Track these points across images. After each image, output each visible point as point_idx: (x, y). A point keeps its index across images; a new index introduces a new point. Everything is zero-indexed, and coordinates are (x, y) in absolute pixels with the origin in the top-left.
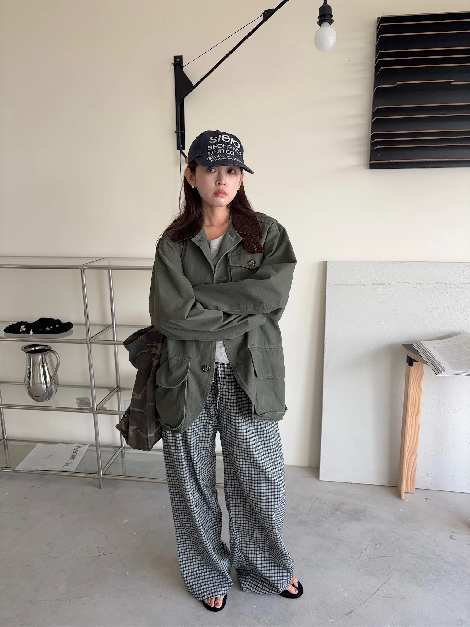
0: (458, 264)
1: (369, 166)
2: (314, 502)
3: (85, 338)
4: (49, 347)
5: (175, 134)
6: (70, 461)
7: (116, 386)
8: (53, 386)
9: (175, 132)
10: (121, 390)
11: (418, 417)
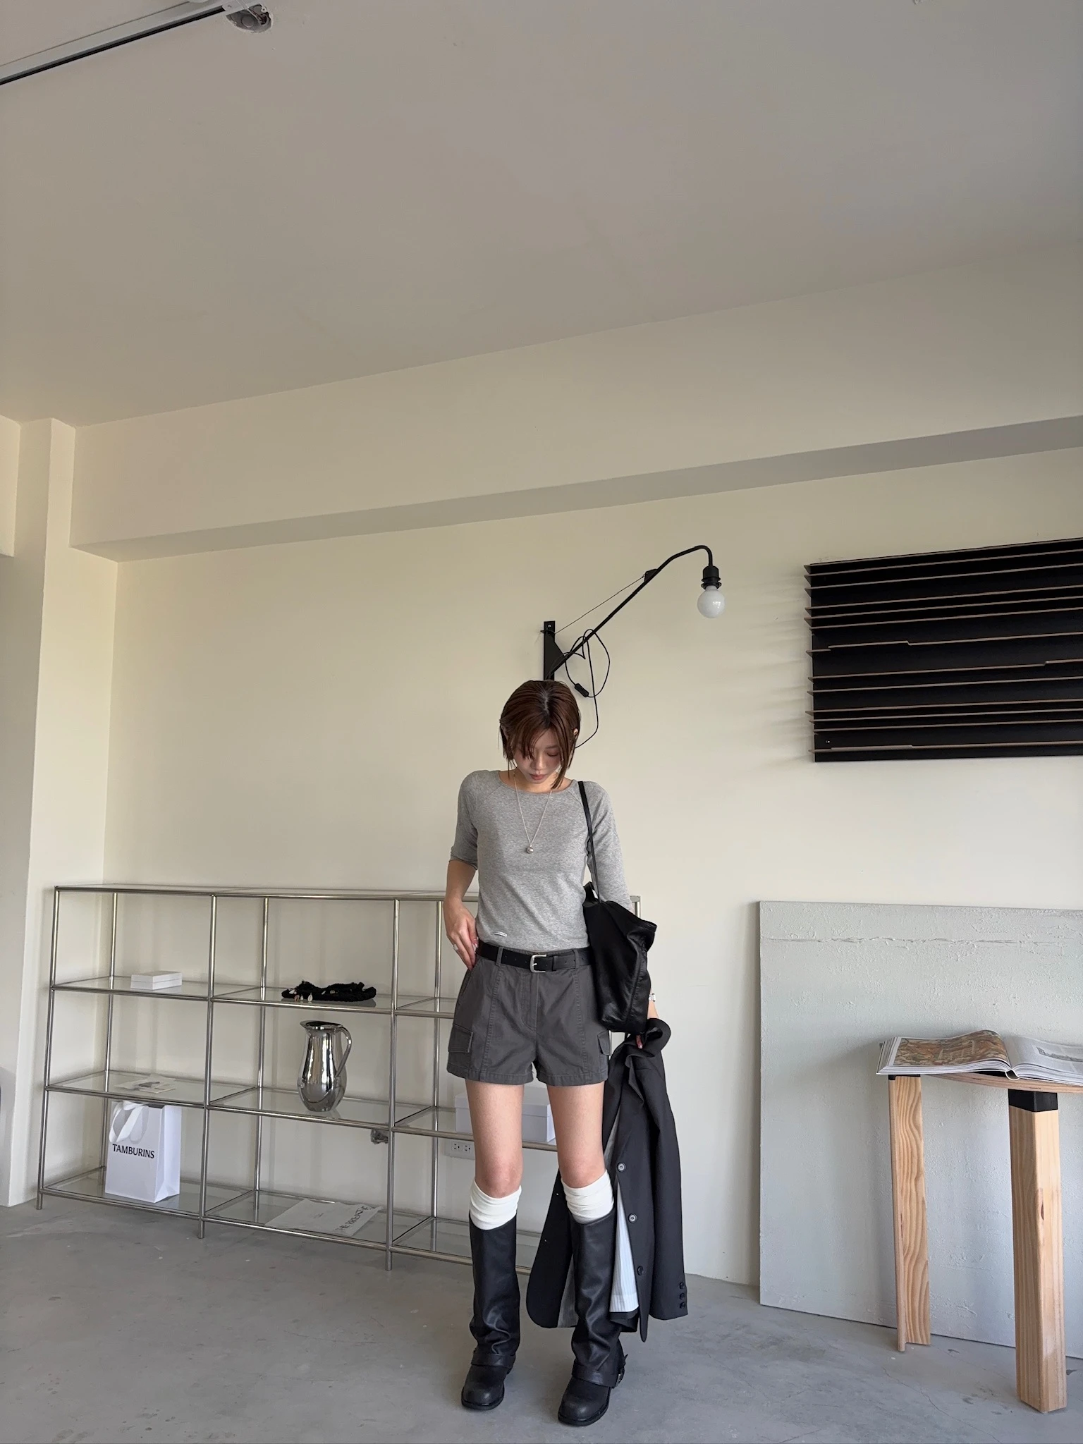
0: (968, 908)
1: (814, 757)
2: (737, 1329)
4: (339, 1026)
6: (348, 1225)
7: (432, 1105)
8: (337, 1090)
10: (439, 1111)
11: (919, 1183)
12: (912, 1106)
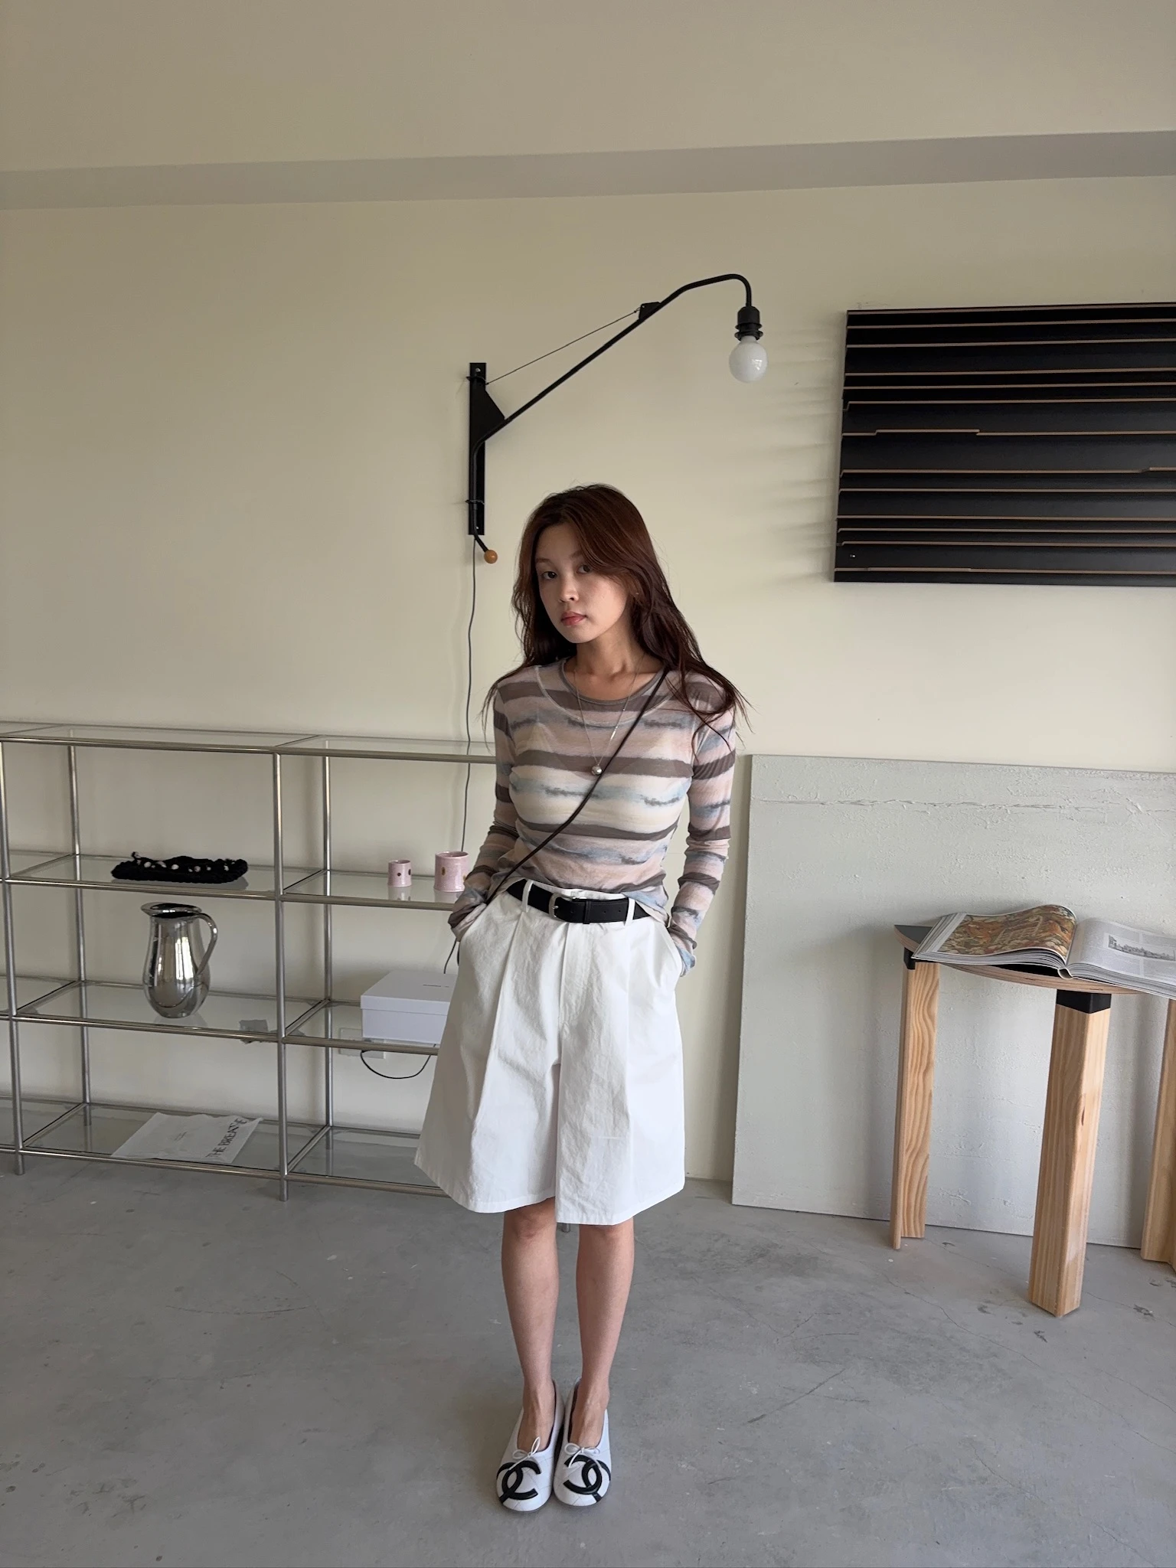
0: (1005, 767)
1: (833, 575)
3: (273, 888)
4: (195, 909)
5: (467, 504)
6: (223, 1147)
7: (323, 998)
8: (199, 988)
9: (467, 501)
10: (334, 1004)
11: (928, 1077)
12: (928, 994)
